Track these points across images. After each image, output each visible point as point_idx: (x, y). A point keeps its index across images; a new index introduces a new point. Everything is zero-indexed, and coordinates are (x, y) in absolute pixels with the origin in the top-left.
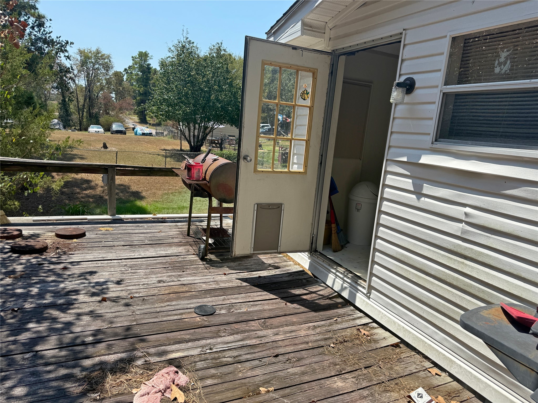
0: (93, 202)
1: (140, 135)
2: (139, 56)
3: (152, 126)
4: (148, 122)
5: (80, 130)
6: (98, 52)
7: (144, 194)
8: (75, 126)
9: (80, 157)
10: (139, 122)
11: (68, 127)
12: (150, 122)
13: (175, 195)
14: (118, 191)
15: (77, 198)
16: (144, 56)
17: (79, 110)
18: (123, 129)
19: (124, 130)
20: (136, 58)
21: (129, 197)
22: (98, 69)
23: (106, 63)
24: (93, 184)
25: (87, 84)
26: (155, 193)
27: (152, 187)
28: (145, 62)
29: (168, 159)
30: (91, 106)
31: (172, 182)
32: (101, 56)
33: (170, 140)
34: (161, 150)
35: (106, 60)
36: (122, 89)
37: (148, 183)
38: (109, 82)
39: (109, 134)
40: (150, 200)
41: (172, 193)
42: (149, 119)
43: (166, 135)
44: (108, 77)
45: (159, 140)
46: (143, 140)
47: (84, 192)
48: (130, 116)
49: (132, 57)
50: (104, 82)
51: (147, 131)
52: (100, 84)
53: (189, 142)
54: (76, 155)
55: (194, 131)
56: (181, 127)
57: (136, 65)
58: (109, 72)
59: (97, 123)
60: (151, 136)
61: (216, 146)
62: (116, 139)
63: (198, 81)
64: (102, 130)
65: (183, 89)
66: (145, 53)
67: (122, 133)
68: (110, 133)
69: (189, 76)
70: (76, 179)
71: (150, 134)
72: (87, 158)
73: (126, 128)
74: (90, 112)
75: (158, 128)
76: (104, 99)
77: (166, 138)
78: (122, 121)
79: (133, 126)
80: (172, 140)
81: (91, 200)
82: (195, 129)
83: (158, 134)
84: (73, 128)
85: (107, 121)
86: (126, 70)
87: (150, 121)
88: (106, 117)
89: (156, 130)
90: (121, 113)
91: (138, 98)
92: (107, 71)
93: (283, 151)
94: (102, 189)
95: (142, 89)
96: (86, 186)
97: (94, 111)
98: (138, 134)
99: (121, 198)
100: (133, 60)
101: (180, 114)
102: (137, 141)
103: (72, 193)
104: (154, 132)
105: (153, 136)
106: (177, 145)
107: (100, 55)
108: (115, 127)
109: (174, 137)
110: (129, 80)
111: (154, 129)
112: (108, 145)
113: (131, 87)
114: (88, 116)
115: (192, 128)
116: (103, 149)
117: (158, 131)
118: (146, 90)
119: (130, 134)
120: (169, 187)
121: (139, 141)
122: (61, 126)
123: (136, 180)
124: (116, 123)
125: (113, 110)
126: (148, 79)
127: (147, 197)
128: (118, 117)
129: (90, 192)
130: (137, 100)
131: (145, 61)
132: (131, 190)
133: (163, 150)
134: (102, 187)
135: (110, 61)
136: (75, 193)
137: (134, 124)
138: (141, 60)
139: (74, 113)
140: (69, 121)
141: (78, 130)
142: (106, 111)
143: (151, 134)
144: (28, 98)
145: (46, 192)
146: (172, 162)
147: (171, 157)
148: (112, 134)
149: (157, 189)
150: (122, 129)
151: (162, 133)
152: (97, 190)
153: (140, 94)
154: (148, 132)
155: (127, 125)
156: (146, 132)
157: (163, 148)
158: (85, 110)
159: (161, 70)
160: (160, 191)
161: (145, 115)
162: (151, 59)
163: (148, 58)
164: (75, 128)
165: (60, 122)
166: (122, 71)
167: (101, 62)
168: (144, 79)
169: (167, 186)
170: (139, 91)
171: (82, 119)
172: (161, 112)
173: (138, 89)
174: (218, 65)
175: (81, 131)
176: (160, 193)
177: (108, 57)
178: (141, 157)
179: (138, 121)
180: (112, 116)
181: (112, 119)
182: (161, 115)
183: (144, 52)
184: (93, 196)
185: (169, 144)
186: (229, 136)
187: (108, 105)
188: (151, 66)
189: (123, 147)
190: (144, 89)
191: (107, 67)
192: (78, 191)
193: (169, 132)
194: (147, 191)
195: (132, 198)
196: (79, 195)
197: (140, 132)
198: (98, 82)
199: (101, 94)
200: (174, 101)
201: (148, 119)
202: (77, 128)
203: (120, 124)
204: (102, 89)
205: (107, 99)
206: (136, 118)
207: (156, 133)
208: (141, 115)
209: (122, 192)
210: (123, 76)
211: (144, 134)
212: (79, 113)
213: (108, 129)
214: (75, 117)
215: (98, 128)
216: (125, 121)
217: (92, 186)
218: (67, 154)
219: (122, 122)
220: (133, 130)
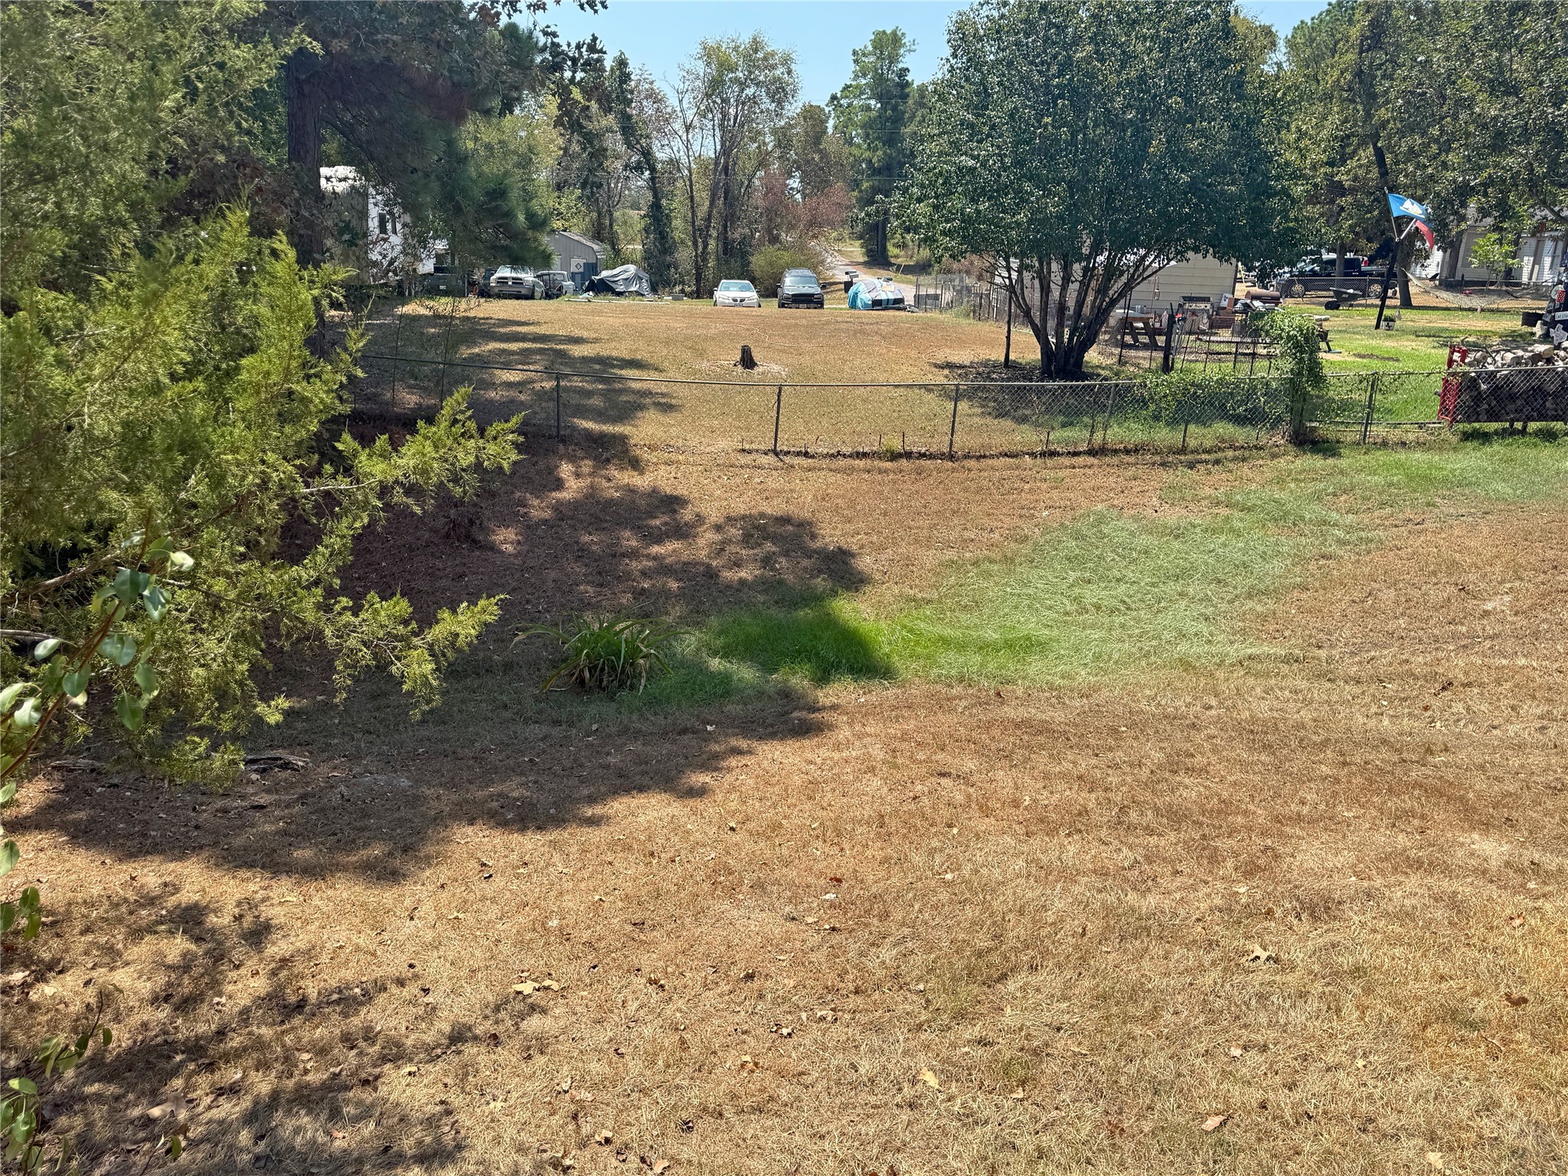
0: (681, 594)
1: (866, 307)
2: (875, 48)
3: (903, 272)
4: (893, 260)
5: (698, 294)
6: (756, 45)
7: (865, 563)
8: (683, 283)
9: (659, 404)
10: (865, 264)
11: (664, 287)
12: (899, 261)
13: (987, 575)
14: (774, 549)
15: (628, 576)
16: (888, 44)
17: (699, 233)
18: (816, 290)
19: (819, 290)
20: (864, 55)
21: (812, 577)
22: (754, 100)
23: (777, 80)
24: (687, 515)
25: (718, 147)
26: (908, 562)
27: (902, 532)
28: (891, 63)
29: (963, 406)
30: (729, 219)
31: (974, 509)
32: (765, 59)
33: (964, 321)
34: (936, 366)
35: (778, 72)
36: (821, 159)
37: (885, 514)
38: (783, 139)
39: (772, 305)
40: (889, 591)
41: (975, 563)
42: (896, 251)
43: (950, 305)
44: (782, 123)
45: (926, 326)
46: (875, 327)
47: (656, 549)
48: (840, 246)
49: (855, 53)
50: (769, 139)
51: (888, 290)
52: (759, 147)
53: (1040, 334)
54: (648, 393)
55: (1064, 288)
56: (1014, 275)
57: (864, 75)
58: (787, 106)
59: (744, 273)
60: (899, 309)
61: (1136, 340)
62: (788, 327)
63: (1100, 83)
64: (752, 295)
65: (1039, 122)
66: (894, 33)
67: (811, 302)
68: (775, 302)
69: (1066, 66)
70: (631, 490)
71: (897, 304)
72: (683, 406)
73: (824, 287)
74: (726, 238)
75: (924, 279)
76: (766, 194)
77: (946, 317)
78: (814, 264)
79: (846, 278)
80: (968, 324)
81: (674, 585)
82: (1067, 280)
83: (922, 301)
84: (678, 288)
85: (771, 264)
86: (834, 98)
87: (897, 257)
88: (770, 249)
89: (918, 286)
90: (814, 237)
91: (865, 185)
92: (780, 103)
93: (1470, 364)
94: (718, 537)
95: (880, 153)
96: (666, 524)
97: (737, 235)
98: (859, 303)
99: (781, 582)
100: (856, 61)
101: (1018, 224)
102: (855, 332)
103: (614, 556)
104: (908, 293)
105: (904, 309)
106: (991, 344)
107: (760, 55)
108: (791, 284)
109: (978, 311)
110: (842, 129)
111: (909, 282)
112: (757, 356)
113: (846, 149)
114: (721, 252)
115: (1056, 277)
116: (740, 368)
117: (923, 292)
118: (890, 156)
119: (836, 304)
120: (967, 534)
121: (860, 332)
122: (645, 285)
123: (843, 497)
124: (794, 272)
125: (791, 227)
126: (898, 120)
127: (877, 576)
128: (802, 248)
129: (674, 551)
130: (861, 191)
131: (893, 59)
132: (818, 544)
133: (941, 367)
134: (718, 528)
135: (789, 72)
136: (623, 555)
137: (850, 269)
138: (880, 58)
139: (682, 242)
140: (669, 267)
141: (690, 295)
142: (769, 231)
143: (901, 301)
144: (487, 194)
145: (525, 548)
146: (977, 420)
147: (971, 394)
148: (782, 305)
149: (916, 541)
150: (811, 291)
151: (936, 297)
152: (701, 542)
153: (875, 171)
154: (892, 297)
155: (830, 273)
156: (883, 297)
157: (941, 357)
158: (714, 234)
159: (955, 56)
160: (929, 548)
161: (885, 238)
162: (910, 51)
163: (902, 51)
164: (682, 291)
165: (642, 274)
166: (823, 106)
167: (762, 78)
168: (887, 120)
169: (958, 529)
170: (870, 162)
171: (705, 260)
172: (947, 222)
173: (867, 154)
174: (1190, 10)
175: (698, 297)
176: (929, 558)
177: (786, 61)
178: (864, 401)
179: (861, 260)
180: (786, 249)
181: (786, 256)
182: (944, 233)
183: (888, 32)
184: (683, 570)
185: (962, 343)
186: (1185, 298)
187: (777, 213)
188: (909, 78)
189: (807, 360)
190: (885, 153)
191: (780, 92)
192: (634, 543)
193: (959, 292)
194: (882, 548)
195: (820, 583)
196: (634, 564)
197: (866, 297)
198: (753, 140)
199: (760, 179)
200: (999, 176)
201: (892, 250)
202: (687, 289)
203: (807, 272)
204: (762, 164)
205: (777, 194)
206: (856, 250)
207: (917, 298)
208: (870, 239)
209: (786, 554)
210: (826, 121)
211: (877, 304)
212: (695, 243)
213: (769, 289)
214: (684, 255)
215: (742, 289)
216: (822, 262)
217: (686, 524)
218: (621, 391)
219: (814, 268)
220: (847, 290)
